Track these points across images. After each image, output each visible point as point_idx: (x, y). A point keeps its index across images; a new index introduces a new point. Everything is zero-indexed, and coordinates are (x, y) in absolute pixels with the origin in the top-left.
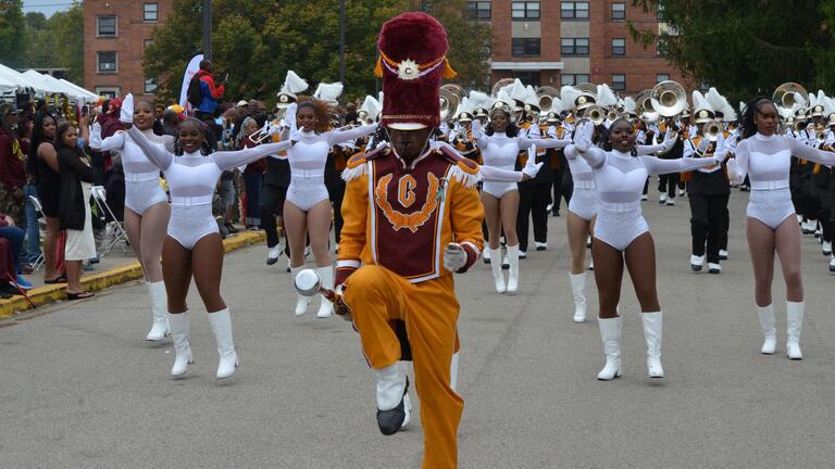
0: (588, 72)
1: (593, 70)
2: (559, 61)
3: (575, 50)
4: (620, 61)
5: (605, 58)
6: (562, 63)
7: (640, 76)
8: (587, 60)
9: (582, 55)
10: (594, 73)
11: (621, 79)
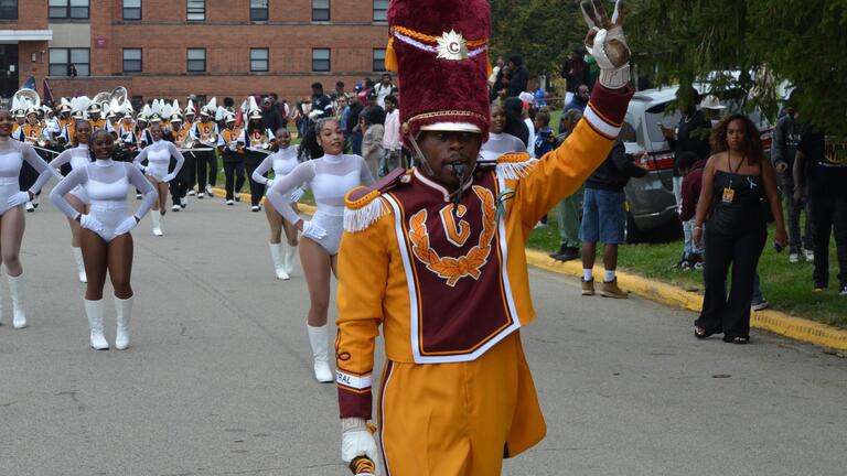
0: (88, 45)
1: (95, 41)
2: (46, 28)
3: (69, 13)
4: (134, 29)
5: (113, 24)
6: (50, 32)
7: (163, 51)
8: (87, 27)
9: (78, 20)
10: (97, 46)
11: (136, 55)
